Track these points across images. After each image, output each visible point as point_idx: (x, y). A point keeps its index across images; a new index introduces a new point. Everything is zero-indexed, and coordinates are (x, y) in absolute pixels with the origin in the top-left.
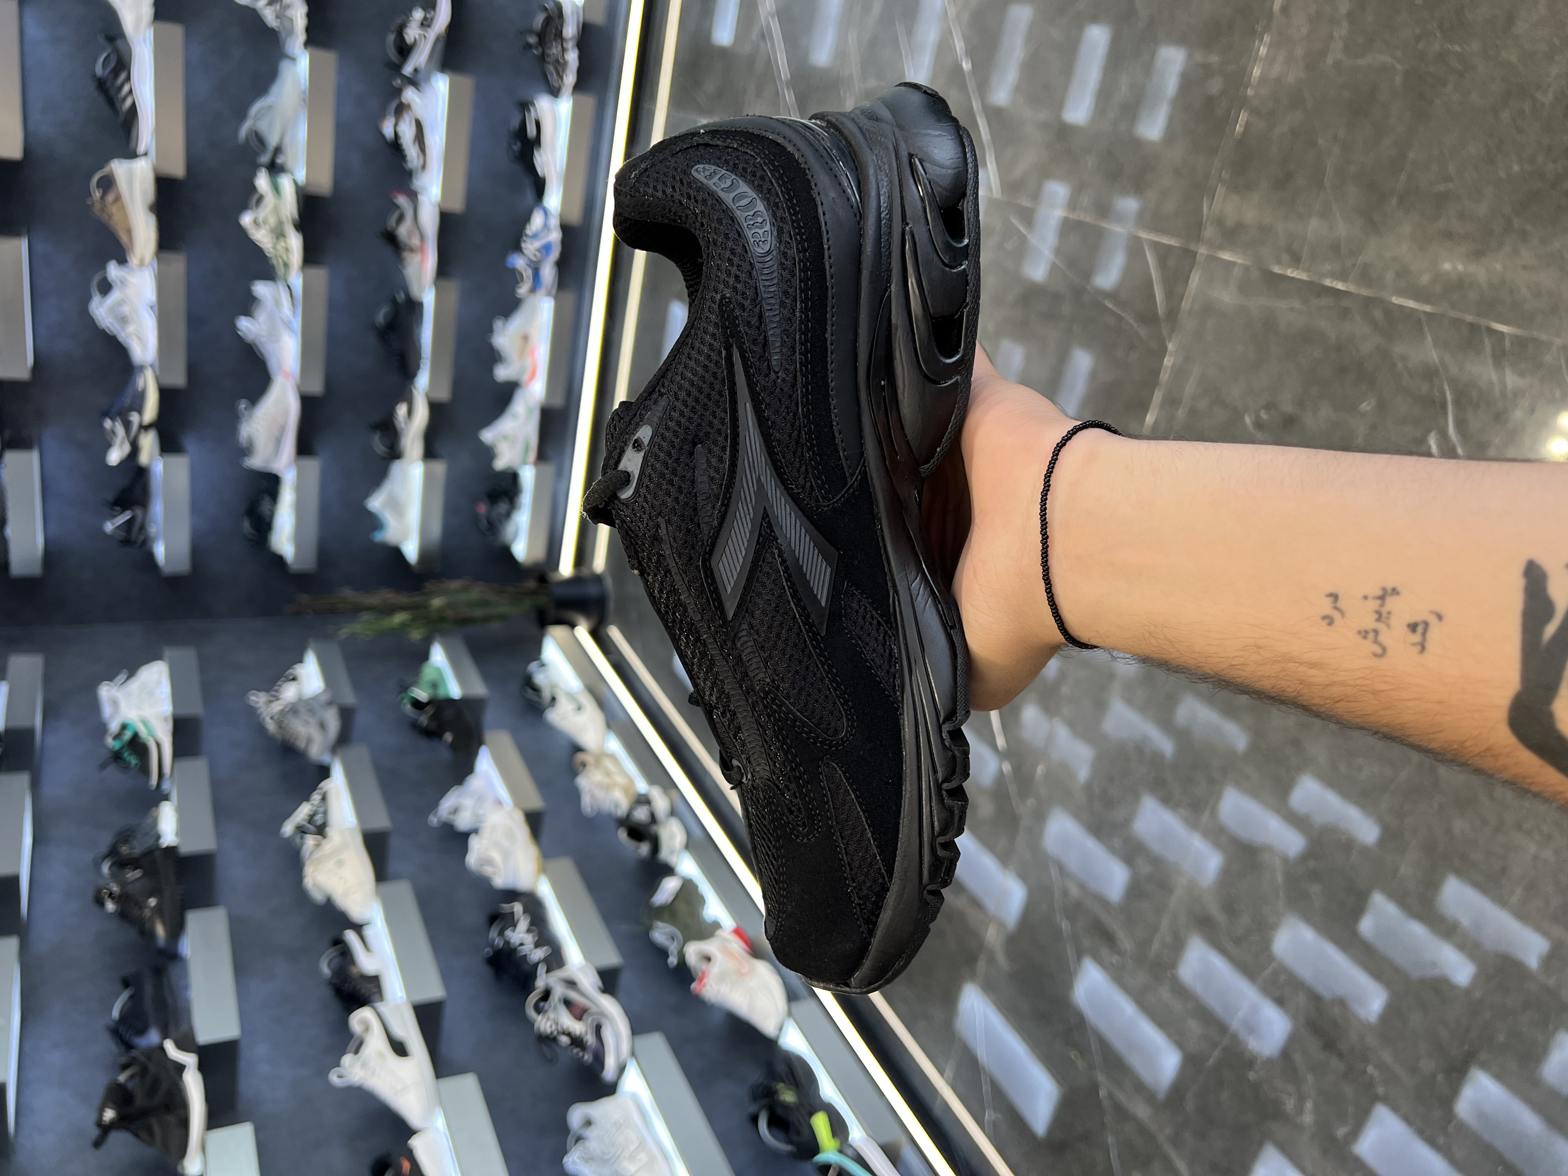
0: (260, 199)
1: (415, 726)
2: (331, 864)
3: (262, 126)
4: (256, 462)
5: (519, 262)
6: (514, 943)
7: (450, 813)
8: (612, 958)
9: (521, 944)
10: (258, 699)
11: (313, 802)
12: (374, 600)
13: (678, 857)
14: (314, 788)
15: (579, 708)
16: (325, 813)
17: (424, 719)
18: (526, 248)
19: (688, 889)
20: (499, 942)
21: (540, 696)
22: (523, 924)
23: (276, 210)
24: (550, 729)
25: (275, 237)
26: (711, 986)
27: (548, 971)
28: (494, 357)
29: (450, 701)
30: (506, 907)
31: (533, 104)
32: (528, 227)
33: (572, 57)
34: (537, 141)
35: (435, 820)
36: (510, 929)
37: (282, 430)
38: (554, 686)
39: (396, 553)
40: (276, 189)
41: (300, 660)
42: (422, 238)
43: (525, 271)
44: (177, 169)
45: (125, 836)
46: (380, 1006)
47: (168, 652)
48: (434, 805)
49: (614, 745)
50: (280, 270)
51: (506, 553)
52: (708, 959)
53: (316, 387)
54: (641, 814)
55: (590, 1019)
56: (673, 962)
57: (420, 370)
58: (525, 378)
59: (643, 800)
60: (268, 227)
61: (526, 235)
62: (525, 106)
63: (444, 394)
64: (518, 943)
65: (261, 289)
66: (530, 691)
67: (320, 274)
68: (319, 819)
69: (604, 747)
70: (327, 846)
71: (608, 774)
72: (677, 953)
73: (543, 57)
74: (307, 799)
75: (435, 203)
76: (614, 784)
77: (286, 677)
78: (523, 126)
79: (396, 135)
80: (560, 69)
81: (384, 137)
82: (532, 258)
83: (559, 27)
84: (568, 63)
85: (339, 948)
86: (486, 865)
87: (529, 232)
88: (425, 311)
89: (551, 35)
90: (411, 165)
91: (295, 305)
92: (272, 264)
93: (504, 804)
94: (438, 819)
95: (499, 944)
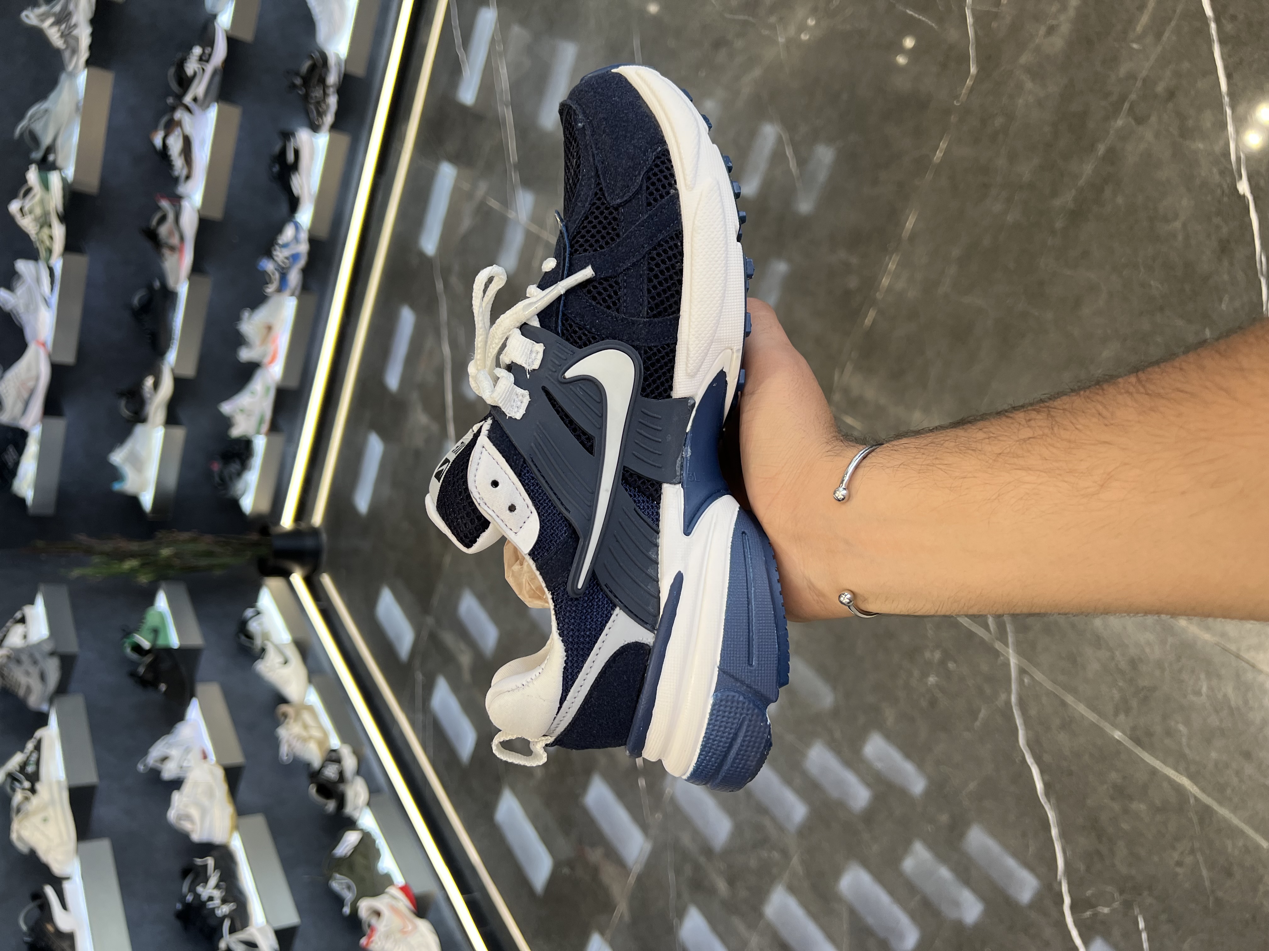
0: (29, 190)
1: (133, 675)
2: (36, 820)
3: (37, 127)
4: (4, 418)
5: (269, 266)
6: (204, 898)
7: (156, 761)
8: (289, 916)
9: (211, 899)
11: (26, 751)
12: (108, 546)
13: (360, 813)
14: (30, 735)
15: (286, 662)
16: (38, 763)
17: (142, 668)
18: (277, 256)
19: (367, 840)
20: (190, 898)
21: (253, 644)
22: (213, 880)
23: (43, 202)
24: (259, 679)
25: (39, 225)
26: (377, 943)
27: (232, 930)
28: (240, 340)
29: (168, 651)
30: (199, 861)
31: (293, 135)
32: (279, 237)
33: (333, 101)
34: (295, 167)
36: (202, 884)
37: (32, 393)
38: (266, 636)
39: (134, 501)
40: (45, 183)
41: (32, 602)
42: (182, 238)
43: (274, 274)
49: (313, 698)
50: (43, 253)
51: (235, 504)
52: (378, 914)
53: (68, 357)
54: (331, 772)
56: (346, 911)
57: (170, 349)
58: (266, 360)
59: (333, 757)
60: (33, 216)
61: (278, 244)
62: (287, 135)
63: (189, 371)
64: (207, 897)
65: (22, 266)
66: (243, 638)
67: (81, 261)
68: (30, 769)
69: (304, 699)
70: (35, 801)
71: (306, 727)
72: (351, 904)
73: (306, 98)
74: (22, 749)
75: (196, 209)
76: (311, 738)
77: (15, 619)
78: (283, 152)
79: (165, 145)
80: (321, 110)
81: (153, 146)
82: (281, 263)
83: (323, 75)
84: (328, 106)
85: (38, 902)
86: (184, 820)
87: (280, 242)
88: (178, 299)
89: (315, 80)
90: (176, 173)
91: (54, 285)
92: (35, 247)
93: (209, 759)
94: (145, 766)
95: (188, 900)
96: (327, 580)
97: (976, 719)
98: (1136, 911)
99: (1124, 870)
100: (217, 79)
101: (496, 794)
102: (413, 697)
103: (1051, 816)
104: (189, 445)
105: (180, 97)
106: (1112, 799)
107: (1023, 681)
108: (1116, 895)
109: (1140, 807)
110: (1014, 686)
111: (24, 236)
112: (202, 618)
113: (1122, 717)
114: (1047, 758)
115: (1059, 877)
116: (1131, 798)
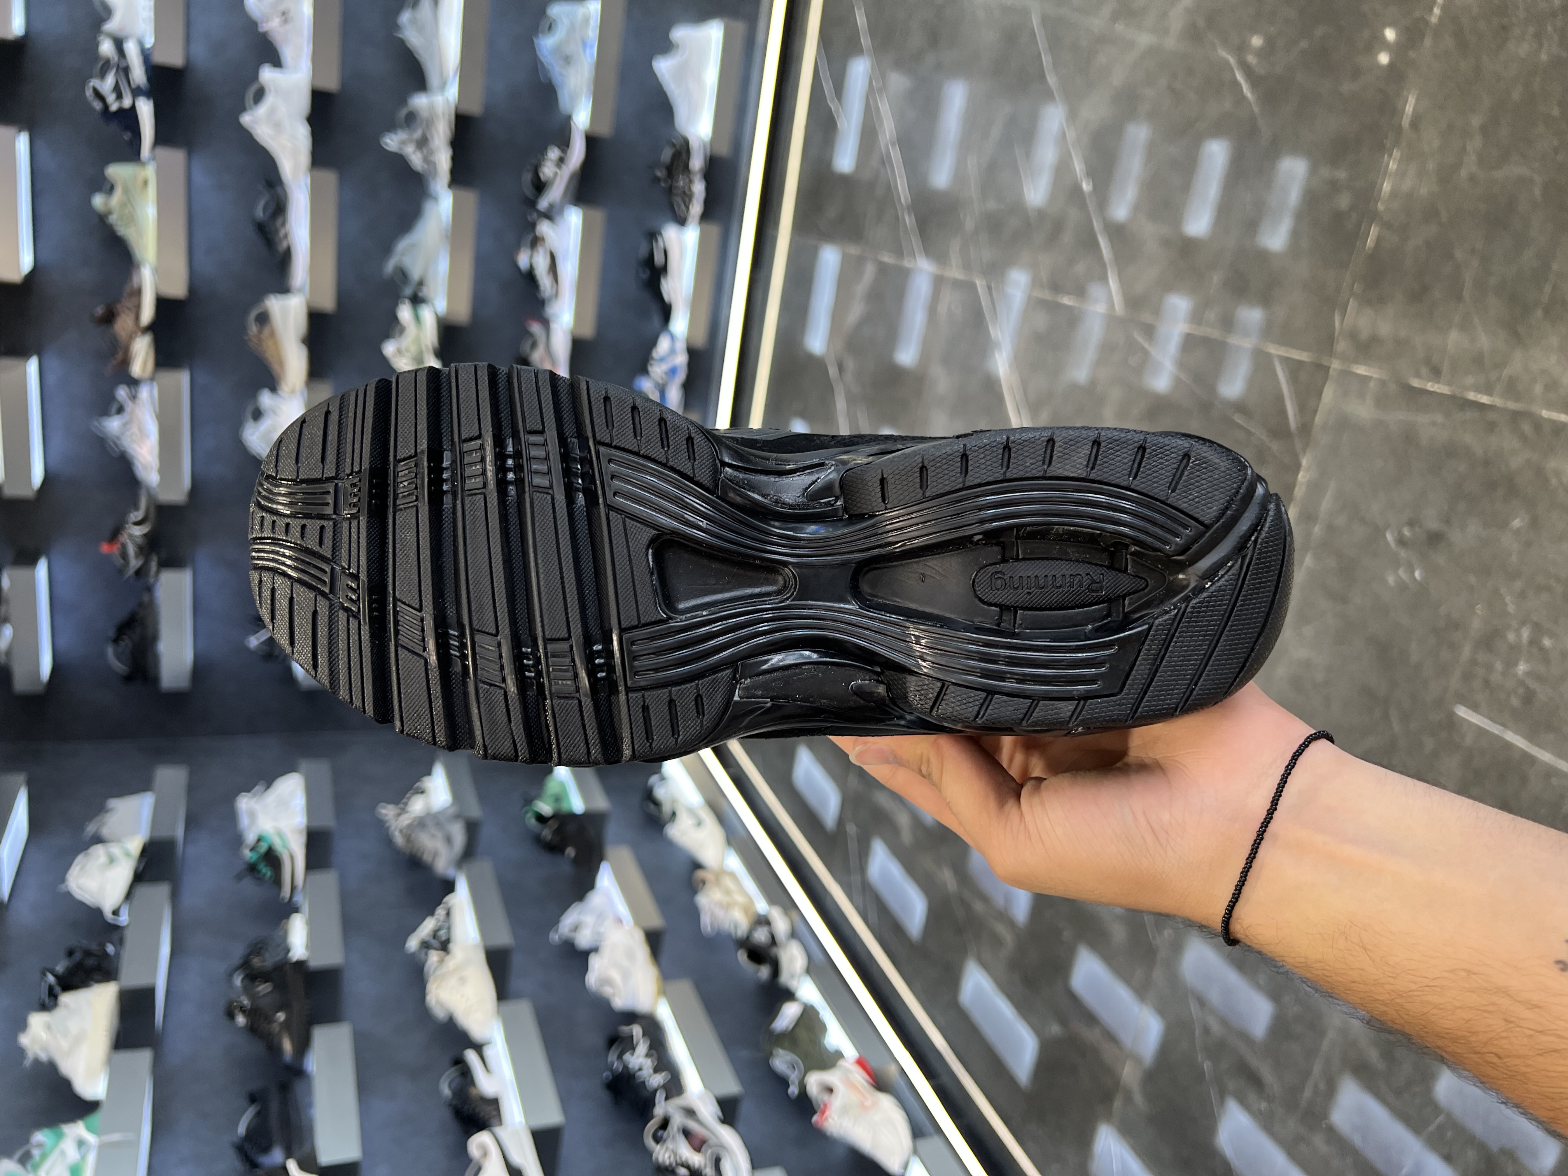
0: (402, 330)
1: (538, 840)
2: (453, 982)
3: (406, 263)
5: (646, 384)
6: (633, 1068)
7: (570, 930)
8: (731, 1087)
9: (640, 1069)
10: (387, 812)
11: (436, 917)
13: (798, 982)
14: (440, 902)
15: (699, 824)
16: (449, 929)
17: (547, 833)
18: (653, 372)
19: (809, 1015)
20: (617, 1066)
21: (661, 809)
22: (642, 1048)
23: (417, 340)
24: (670, 844)
26: (833, 1119)
27: (667, 1098)
29: (572, 816)
30: (625, 1029)
31: (661, 234)
32: (655, 350)
33: (699, 188)
34: (664, 270)
35: (557, 937)
36: (629, 1053)
38: (674, 801)
40: (417, 318)
41: (429, 773)
42: (554, 363)
43: (651, 391)
44: (327, 303)
45: (257, 948)
46: (498, 1130)
47: (304, 764)
48: (555, 922)
49: (734, 862)
52: (830, 1090)
54: (761, 936)
55: (709, 1151)
56: (793, 1093)
59: (763, 921)
60: (409, 356)
61: (653, 359)
62: (653, 235)
64: (637, 1068)
66: (651, 806)
69: (723, 862)
70: (449, 959)
71: (727, 892)
72: (798, 1082)
73: (671, 190)
74: (432, 913)
75: (566, 328)
76: (734, 904)
77: (414, 790)
78: (651, 255)
79: (531, 266)
80: (687, 201)
81: (519, 269)
82: (659, 380)
83: (686, 161)
84: (694, 195)
85: (459, 1067)
86: (605, 985)
87: (656, 356)
89: (678, 168)
90: (544, 294)
93: (624, 922)
94: (559, 936)
95: (618, 1068)
100: (575, 181)
102: (846, 856)
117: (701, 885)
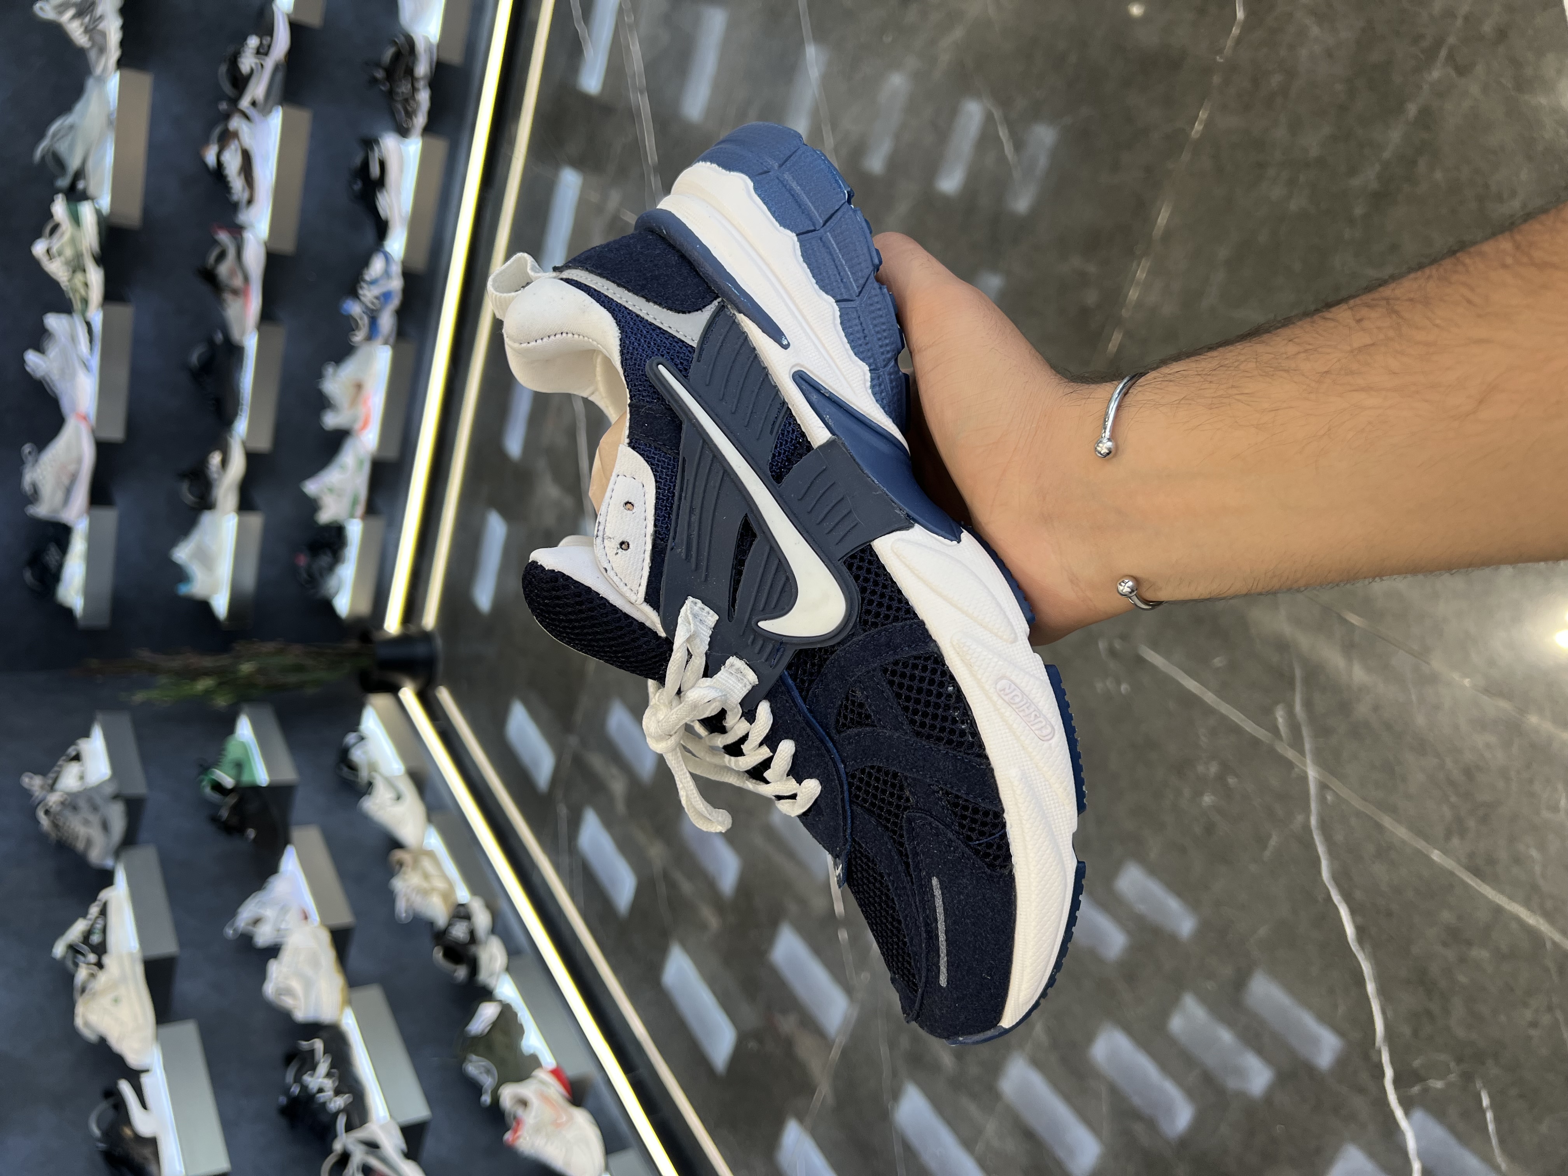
0: (56, 227)
1: (215, 819)
2: (105, 1001)
3: (62, 148)
4: (42, 510)
5: (354, 309)
6: (313, 1088)
7: (248, 924)
8: (418, 1109)
9: (321, 1090)
10: (34, 783)
11: (89, 916)
12: (177, 662)
13: (497, 980)
14: (94, 898)
15: (399, 798)
16: (104, 931)
17: (225, 811)
18: (364, 296)
19: (507, 1013)
20: (295, 1090)
21: (357, 776)
22: (323, 1067)
23: (74, 241)
24: (366, 820)
25: (71, 270)
26: (525, 1139)
27: (348, 1128)
28: (323, 403)
29: (255, 789)
30: (304, 1044)
31: (377, 142)
32: (365, 271)
33: (424, 97)
34: (380, 183)
35: (231, 932)
36: (309, 1072)
37: (74, 478)
38: (373, 767)
39: (204, 607)
40: (75, 217)
41: (86, 734)
42: (246, 279)
43: (361, 319)
48: (232, 912)
49: (434, 841)
50: (77, 305)
51: (327, 606)
52: (524, 1103)
53: (116, 433)
54: (459, 931)
56: (486, 1101)
57: (238, 417)
58: (357, 426)
59: (461, 913)
60: (62, 259)
61: (365, 281)
62: (370, 143)
63: (264, 444)
64: (316, 1088)
65: (54, 322)
66: (345, 769)
67: (125, 312)
68: (95, 939)
69: (423, 842)
70: (103, 978)
71: (426, 876)
72: (492, 1092)
73: (391, 94)
74: (84, 915)
75: (262, 242)
76: (433, 889)
77: (68, 756)
78: (365, 165)
79: (220, 164)
80: (409, 109)
81: (205, 165)
82: (370, 305)
83: (410, 64)
84: (418, 103)
85: (111, 1101)
86: (284, 995)
87: (367, 277)
88: (245, 355)
89: (401, 71)
90: (235, 198)
91: (93, 343)
92: (67, 297)
93: (310, 919)
94: (234, 930)
95: (294, 1092)
96: (444, 696)
97: (1265, 847)
98: (1479, 1084)
99: (1460, 1033)
100: (280, 76)
101: (662, 953)
102: (555, 836)
103: (1366, 968)
104: (268, 535)
105: (234, 101)
106: (1445, 944)
107: (1326, 799)
108: (1452, 1065)
109: (1481, 954)
110: (1314, 806)
111: (53, 284)
112: (294, 745)
113: (1455, 841)
114: (1358, 895)
115: (1377, 1044)
116: (1469, 943)
117: (397, 867)
